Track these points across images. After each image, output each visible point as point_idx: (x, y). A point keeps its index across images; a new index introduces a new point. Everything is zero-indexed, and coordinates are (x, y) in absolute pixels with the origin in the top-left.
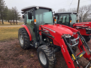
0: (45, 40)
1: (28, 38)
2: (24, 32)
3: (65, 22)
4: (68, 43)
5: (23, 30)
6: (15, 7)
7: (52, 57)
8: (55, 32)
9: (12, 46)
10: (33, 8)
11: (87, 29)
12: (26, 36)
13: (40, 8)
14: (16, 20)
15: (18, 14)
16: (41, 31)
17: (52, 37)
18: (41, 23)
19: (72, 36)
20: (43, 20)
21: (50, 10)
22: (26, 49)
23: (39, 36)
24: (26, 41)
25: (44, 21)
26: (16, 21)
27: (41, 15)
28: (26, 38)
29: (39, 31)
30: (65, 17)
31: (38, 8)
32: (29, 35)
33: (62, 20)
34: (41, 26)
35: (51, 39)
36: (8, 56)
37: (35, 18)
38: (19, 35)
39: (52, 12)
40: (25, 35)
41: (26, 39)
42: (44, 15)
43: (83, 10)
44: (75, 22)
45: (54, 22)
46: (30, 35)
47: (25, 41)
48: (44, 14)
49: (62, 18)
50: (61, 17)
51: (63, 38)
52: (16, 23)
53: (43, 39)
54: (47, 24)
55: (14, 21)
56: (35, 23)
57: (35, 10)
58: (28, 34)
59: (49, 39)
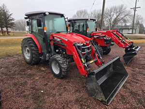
0: (57, 51)
1: (36, 50)
2: (30, 43)
3: (83, 30)
4: (78, 50)
5: (29, 41)
6: (4, 5)
7: (65, 64)
8: (67, 40)
9: (14, 63)
10: (41, 13)
11: (105, 38)
12: (33, 48)
13: (50, 13)
14: (7, 27)
15: (9, 17)
16: (52, 40)
17: (64, 46)
18: (52, 32)
19: (84, 44)
20: (54, 27)
21: (62, 16)
22: (34, 65)
23: (50, 47)
24: (34, 54)
25: (55, 29)
26: (7, 29)
27: (51, 21)
28: (33, 50)
29: (50, 40)
30: (82, 24)
31: (47, 14)
32: (37, 47)
33: (79, 28)
34: (52, 35)
35: (64, 50)
36: (13, 72)
37: (44, 25)
38: (24, 47)
39: (65, 19)
40: (32, 46)
41: (33, 52)
42: (55, 22)
43: (112, 13)
44: (94, 30)
45: (67, 31)
46: (39, 47)
47: (32, 54)
48: (55, 20)
49: (79, 26)
50: (78, 24)
51: (74, 45)
52: (6, 33)
53: (55, 50)
54: (59, 32)
55: (2, 29)
56: (45, 31)
57: (44, 15)
58: (36, 45)
59: (62, 49)
